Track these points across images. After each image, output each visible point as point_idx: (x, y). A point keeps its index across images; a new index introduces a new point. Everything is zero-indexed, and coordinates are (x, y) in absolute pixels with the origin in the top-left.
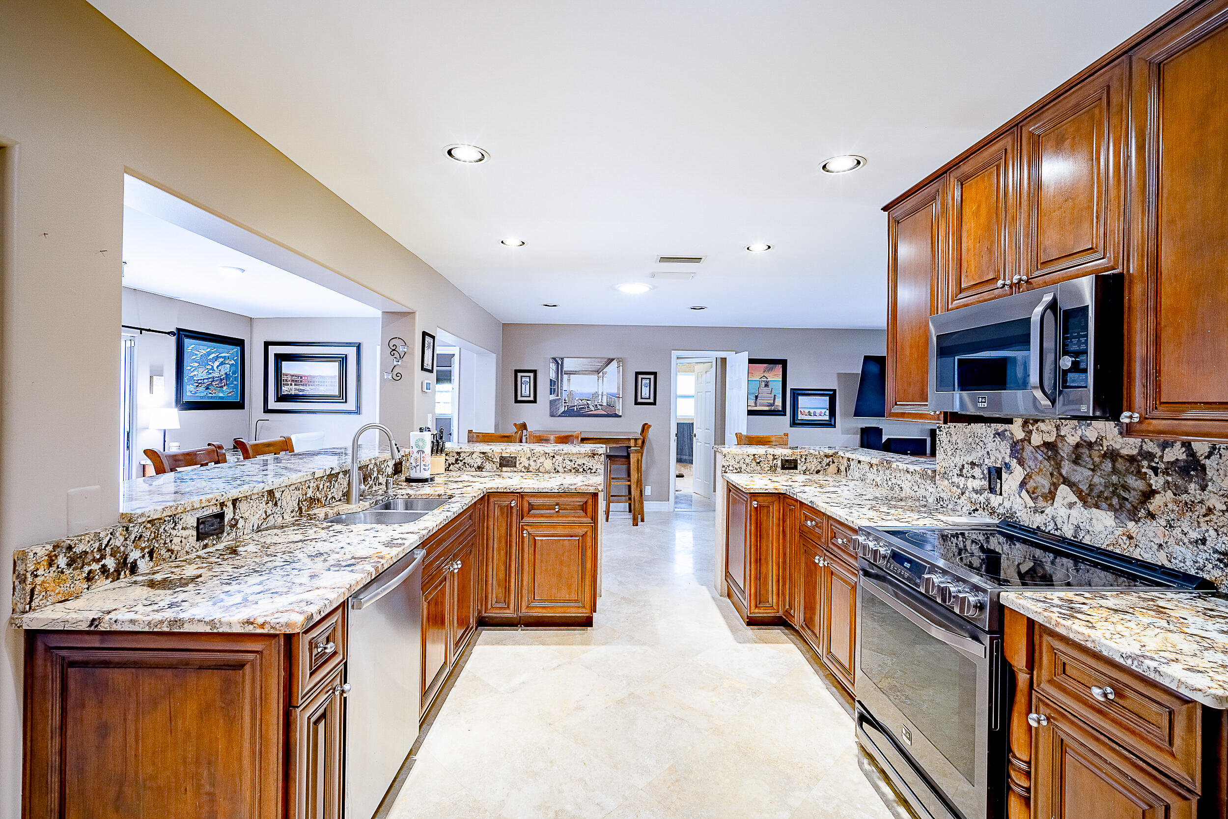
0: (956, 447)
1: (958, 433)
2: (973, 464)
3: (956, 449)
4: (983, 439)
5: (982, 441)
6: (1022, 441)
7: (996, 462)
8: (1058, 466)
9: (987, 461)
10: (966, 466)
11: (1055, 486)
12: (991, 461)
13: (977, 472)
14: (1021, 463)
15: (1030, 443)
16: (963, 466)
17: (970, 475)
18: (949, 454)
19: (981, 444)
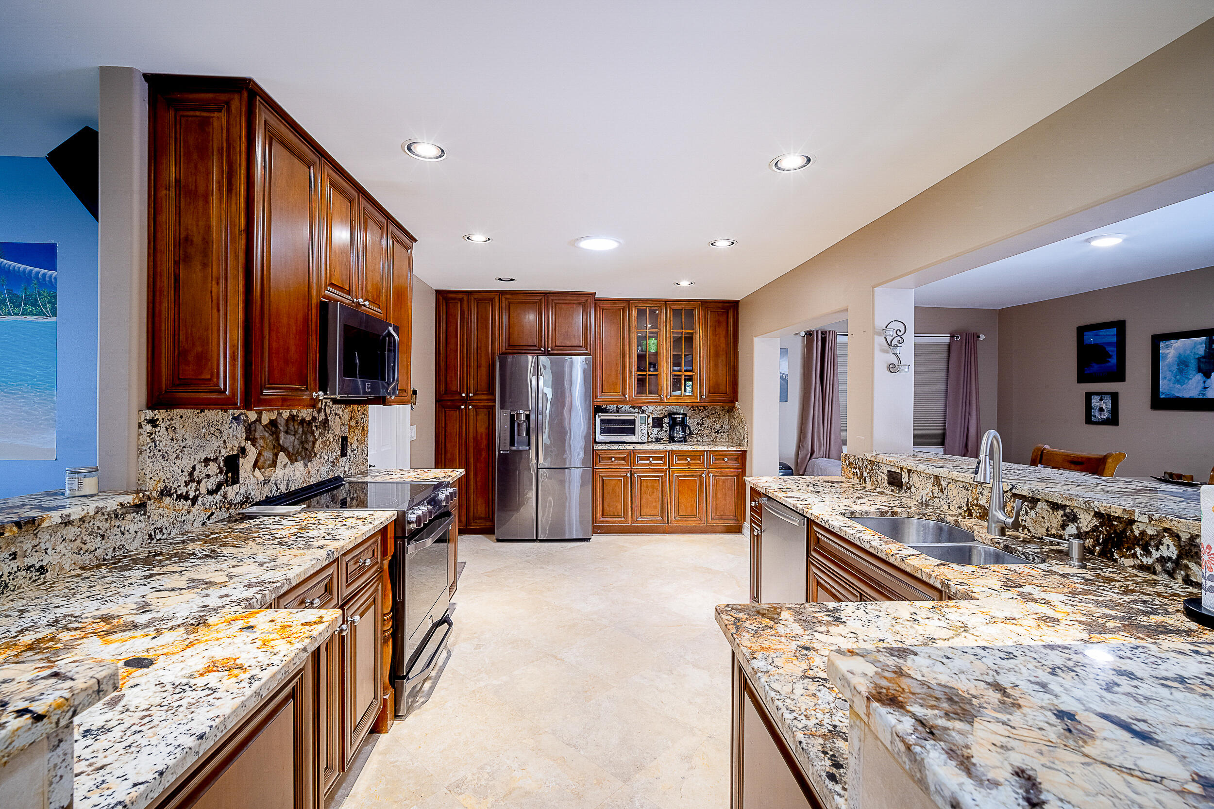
0: (183, 444)
1: (186, 425)
2: (207, 461)
3: (184, 447)
4: (219, 428)
5: (217, 430)
6: (255, 422)
7: (232, 449)
8: (277, 439)
9: (223, 451)
10: (198, 466)
11: (276, 455)
12: (228, 450)
13: (213, 468)
14: (254, 442)
15: (261, 423)
16: (194, 468)
17: (203, 475)
18: (172, 457)
19: (217, 433)
